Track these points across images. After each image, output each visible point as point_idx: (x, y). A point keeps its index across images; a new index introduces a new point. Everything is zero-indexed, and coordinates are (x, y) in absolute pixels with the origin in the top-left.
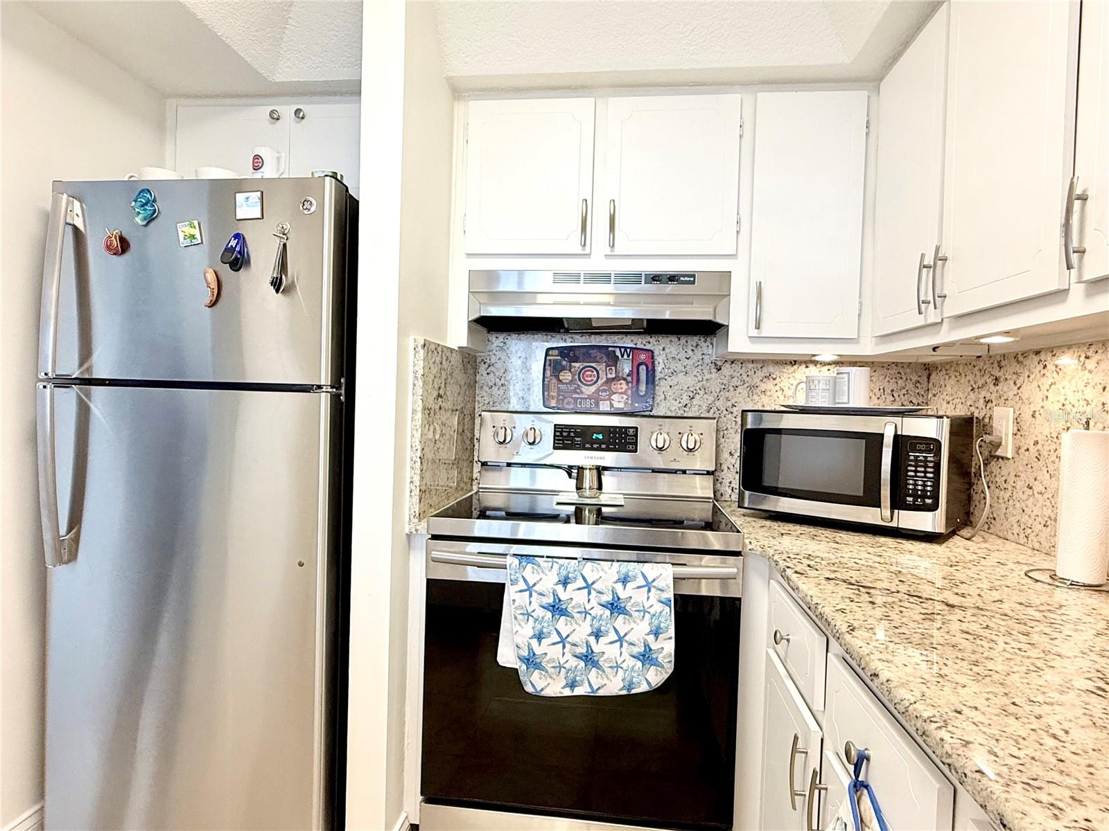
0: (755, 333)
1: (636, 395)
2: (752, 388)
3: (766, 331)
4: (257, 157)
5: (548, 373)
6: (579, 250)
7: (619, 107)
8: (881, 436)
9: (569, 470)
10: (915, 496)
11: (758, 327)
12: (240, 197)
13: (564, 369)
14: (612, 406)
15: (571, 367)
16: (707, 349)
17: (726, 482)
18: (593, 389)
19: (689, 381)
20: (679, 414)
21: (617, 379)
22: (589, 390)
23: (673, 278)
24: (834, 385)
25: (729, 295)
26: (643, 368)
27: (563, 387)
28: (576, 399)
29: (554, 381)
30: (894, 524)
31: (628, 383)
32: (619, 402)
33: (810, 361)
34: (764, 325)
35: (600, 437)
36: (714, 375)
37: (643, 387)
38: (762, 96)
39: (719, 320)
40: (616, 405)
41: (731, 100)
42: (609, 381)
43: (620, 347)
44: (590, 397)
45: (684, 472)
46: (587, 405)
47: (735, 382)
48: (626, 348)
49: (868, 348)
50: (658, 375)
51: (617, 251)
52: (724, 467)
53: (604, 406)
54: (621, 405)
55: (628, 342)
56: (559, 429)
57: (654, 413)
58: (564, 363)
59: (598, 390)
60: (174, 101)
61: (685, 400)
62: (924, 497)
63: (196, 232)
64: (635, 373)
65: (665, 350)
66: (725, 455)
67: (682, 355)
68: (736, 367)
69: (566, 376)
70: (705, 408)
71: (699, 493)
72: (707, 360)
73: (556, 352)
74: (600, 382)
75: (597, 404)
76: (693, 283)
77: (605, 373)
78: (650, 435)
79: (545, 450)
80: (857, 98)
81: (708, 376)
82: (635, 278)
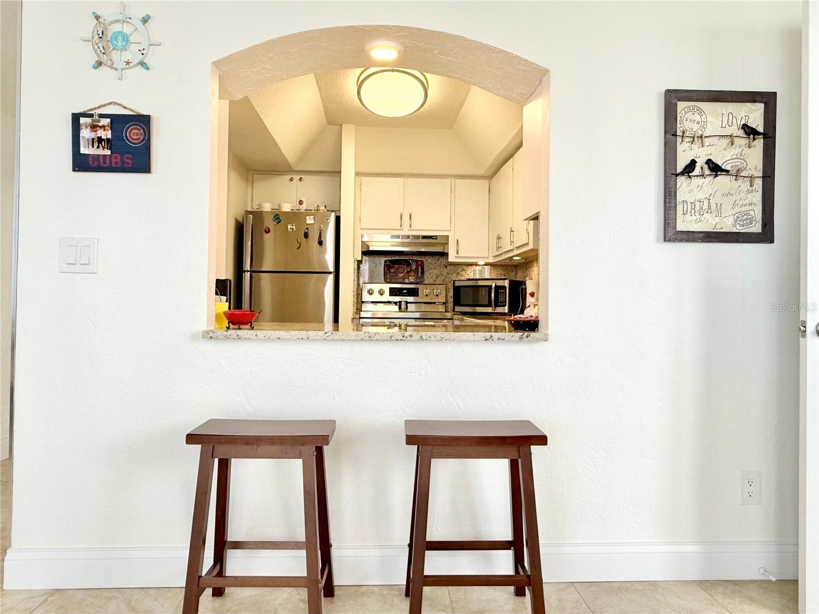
0: (457, 255)
1: (417, 277)
2: (458, 274)
3: (460, 255)
4: (301, 201)
5: (386, 269)
6: (399, 228)
7: (412, 181)
8: (491, 286)
9: (396, 303)
10: (501, 302)
11: (457, 254)
12: (307, 217)
13: (391, 267)
14: (409, 281)
15: (394, 267)
16: (442, 260)
17: (450, 307)
18: (402, 275)
19: (437, 271)
20: (433, 283)
21: (411, 271)
22: (401, 275)
23: (430, 237)
24: (481, 271)
25: (448, 243)
26: (420, 267)
27: (391, 274)
28: (396, 279)
29: (388, 272)
30: (496, 311)
31: (414, 272)
32: (412, 279)
33: (476, 264)
34: (459, 252)
35: (406, 291)
36: (445, 269)
37: (420, 275)
38: (457, 180)
39: (445, 251)
40: (411, 280)
41: (447, 182)
42: (408, 272)
43: (412, 260)
44: (401, 278)
45: (435, 303)
46: (400, 280)
47: (451, 272)
48: (413, 260)
49: (491, 260)
50: (425, 270)
51: (412, 228)
52: (449, 302)
53: (407, 281)
54: (413, 280)
55: (414, 258)
56: (391, 289)
57: (424, 283)
58: (391, 265)
59: (404, 275)
60: (251, 172)
61: (435, 278)
62: (503, 303)
63: (294, 227)
64: (417, 268)
65: (428, 261)
66: (449, 298)
67: (433, 262)
68: (452, 266)
69: (392, 270)
70: (441, 281)
71: (441, 310)
72: (442, 264)
73: (388, 262)
74: (405, 272)
75: (404, 280)
76: (437, 239)
77: (407, 269)
78: (423, 290)
79: (387, 297)
80: (485, 183)
81: (442, 270)
82: (417, 237)
